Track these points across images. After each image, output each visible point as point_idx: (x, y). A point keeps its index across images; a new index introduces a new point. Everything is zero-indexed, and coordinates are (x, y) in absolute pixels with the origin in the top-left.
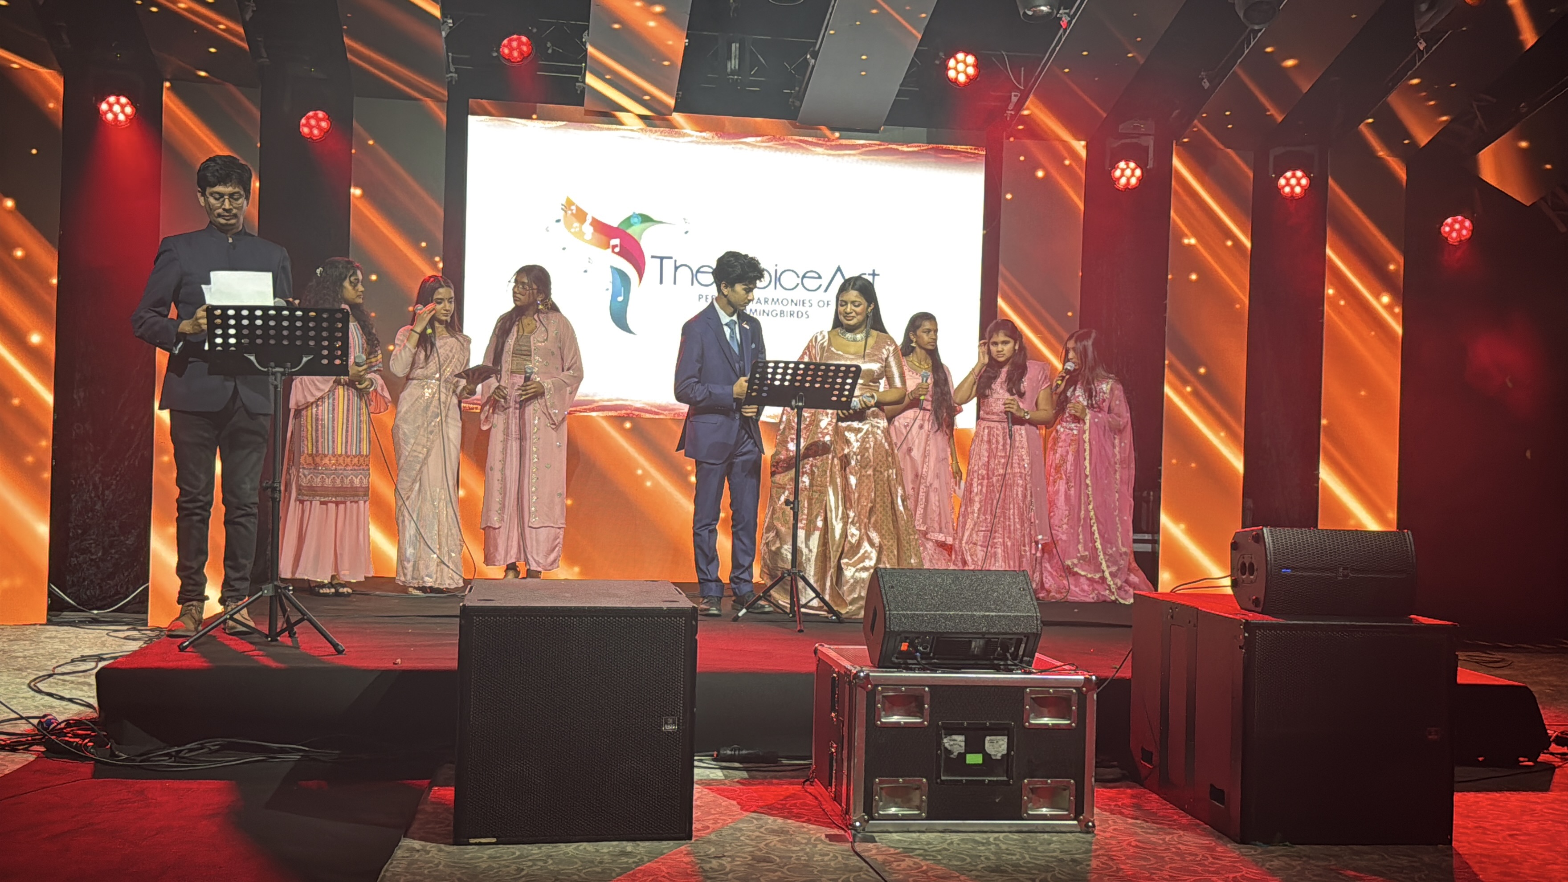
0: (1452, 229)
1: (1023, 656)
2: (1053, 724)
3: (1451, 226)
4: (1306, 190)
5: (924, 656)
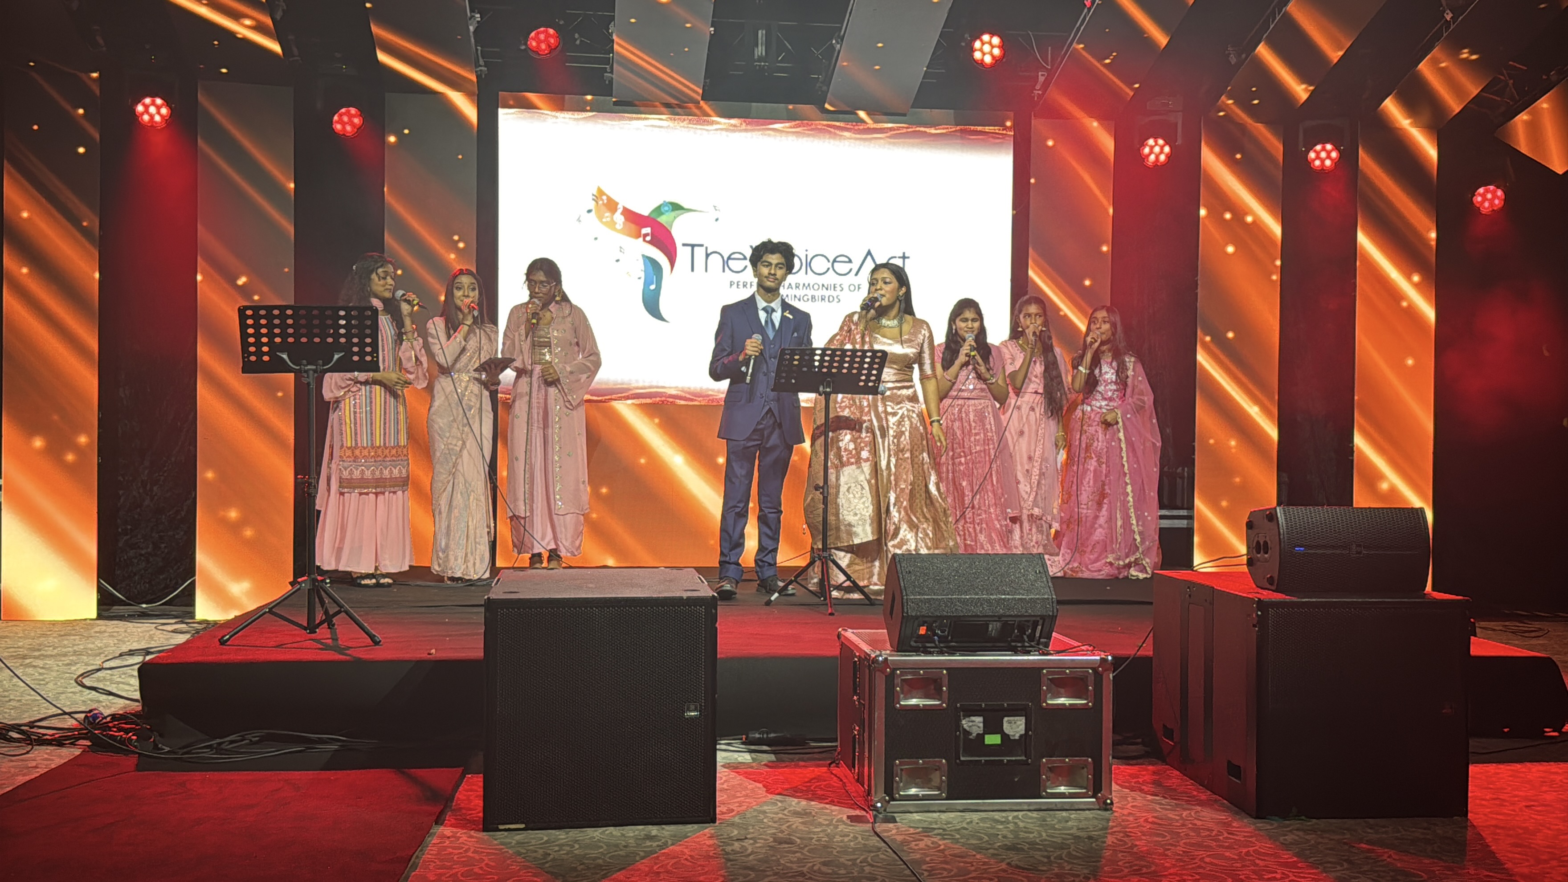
0: (1485, 199)
1: (1040, 637)
2: (1070, 704)
3: (1483, 195)
4: (1336, 163)
5: (942, 639)
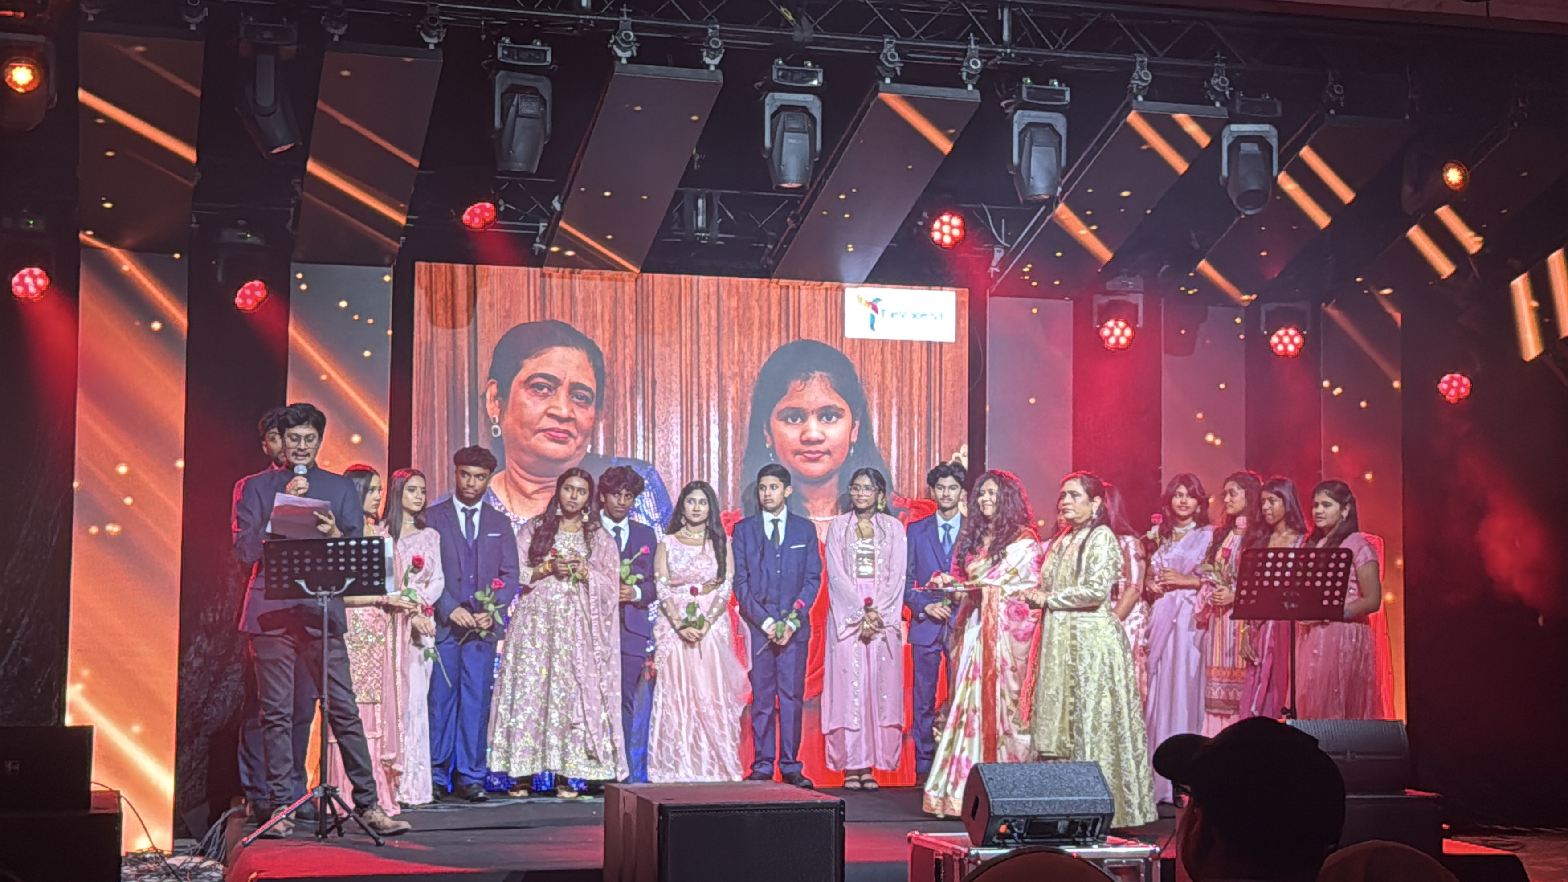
0: (1450, 387)
1: (1100, 833)
3: (1449, 383)
4: (1300, 349)
5: (1020, 836)
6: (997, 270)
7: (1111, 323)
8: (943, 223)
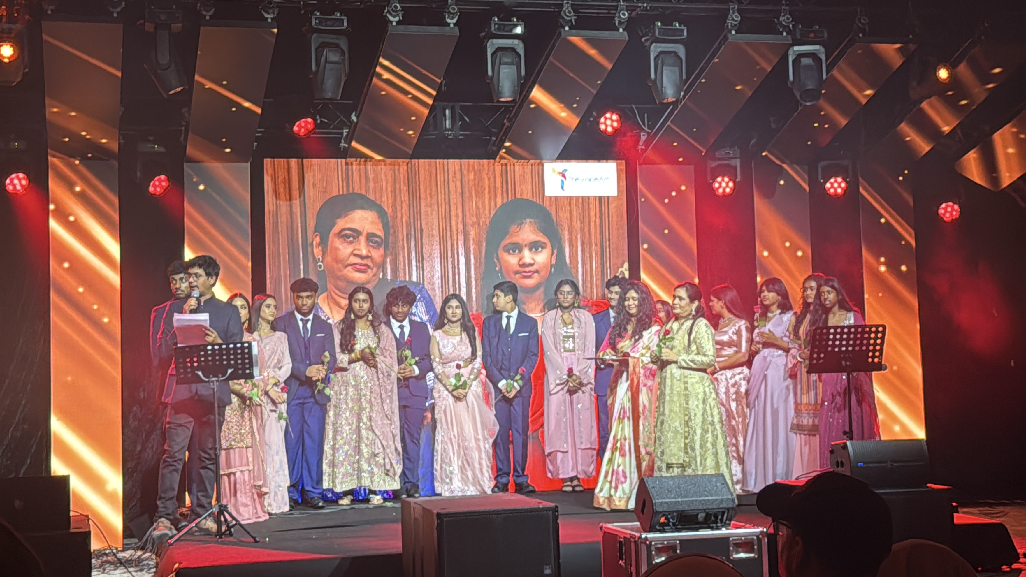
0: (946, 211)
1: (727, 519)
2: (746, 557)
3: (945, 209)
4: (845, 191)
5: (674, 524)
6: (643, 147)
7: (719, 179)
8: (606, 119)
